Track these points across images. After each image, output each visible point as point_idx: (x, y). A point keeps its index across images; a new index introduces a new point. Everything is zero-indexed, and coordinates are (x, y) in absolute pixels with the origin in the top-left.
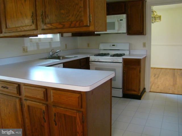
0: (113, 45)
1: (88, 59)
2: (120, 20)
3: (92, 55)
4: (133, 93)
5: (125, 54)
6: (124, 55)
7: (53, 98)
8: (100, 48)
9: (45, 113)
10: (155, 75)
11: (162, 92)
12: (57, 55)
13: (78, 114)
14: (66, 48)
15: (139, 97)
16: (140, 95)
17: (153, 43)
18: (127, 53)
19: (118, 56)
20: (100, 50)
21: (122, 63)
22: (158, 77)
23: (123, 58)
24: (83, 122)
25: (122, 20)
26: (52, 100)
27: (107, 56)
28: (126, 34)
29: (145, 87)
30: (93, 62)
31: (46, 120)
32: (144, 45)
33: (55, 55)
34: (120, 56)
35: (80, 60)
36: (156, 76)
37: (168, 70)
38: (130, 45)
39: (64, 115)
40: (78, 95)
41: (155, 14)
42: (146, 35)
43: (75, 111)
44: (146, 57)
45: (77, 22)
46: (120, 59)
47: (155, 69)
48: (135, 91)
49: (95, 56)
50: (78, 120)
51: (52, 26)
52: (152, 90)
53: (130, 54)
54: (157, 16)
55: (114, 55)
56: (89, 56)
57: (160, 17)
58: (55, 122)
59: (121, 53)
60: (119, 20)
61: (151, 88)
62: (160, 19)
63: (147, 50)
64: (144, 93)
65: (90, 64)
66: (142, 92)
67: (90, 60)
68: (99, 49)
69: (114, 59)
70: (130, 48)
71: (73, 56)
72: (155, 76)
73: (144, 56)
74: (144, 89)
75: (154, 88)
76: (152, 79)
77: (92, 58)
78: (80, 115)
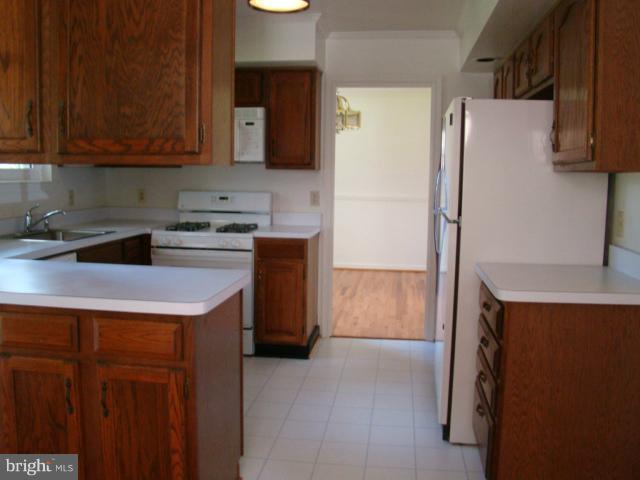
0: (222, 198)
1: (146, 238)
2: (247, 124)
3: (158, 228)
4: (287, 339)
5: (260, 225)
6: (255, 227)
7: (100, 341)
8: (180, 207)
9: (72, 387)
10: (344, 290)
11: (366, 335)
12: (46, 225)
13: (173, 375)
14: (72, 203)
15: (302, 352)
16: (305, 344)
17: (338, 192)
18: (263, 222)
19: (240, 232)
20: (181, 211)
21: (249, 251)
22: (353, 295)
23: (255, 238)
24: (187, 395)
25: (252, 124)
26: (96, 347)
27: (206, 231)
28: (264, 166)
29: (319, 324)
30: (161, 250)
31: (74, 405)
32: (315, 199)
33: (41, 226)
34: (245, 232)
35: (123, 242)
36: (348, 292)
37: (382, 275)
38: (274, 198)
39: (133, 383)
40: (173, 327)
41: (344, 105)
42: (319, 168)
43: (166, 370)
44: (318, 234)
45: (168, 140)
46: (246, 241)
47: (344, 272)
48: (290, 333)
49: (167, 229)
50: (174, 393)
51: (94, 146)
52: (337, 332)
53: (272, 224)
54: (348, 113)
55: (226, 229)
56: (148, 231)
57: (358, 116)
58: (104, 405)
59: (248, 222)
60: (244, 122)
61: (335, 327)
62: (358, 124)
63: (322, 215)
64: (315, 340)
65: (152, 256)
66: (312, 336)
67: (153, 244)
68: (176, 208)
69: (228, 240)
70: (272, 207)
71: (103, 230)
72: (343, 293)
73: (316, 232)
74: (317, 328)
75: (342, 326)
76: (337, 300)
77: (160, 237)
78: (178, 376)
